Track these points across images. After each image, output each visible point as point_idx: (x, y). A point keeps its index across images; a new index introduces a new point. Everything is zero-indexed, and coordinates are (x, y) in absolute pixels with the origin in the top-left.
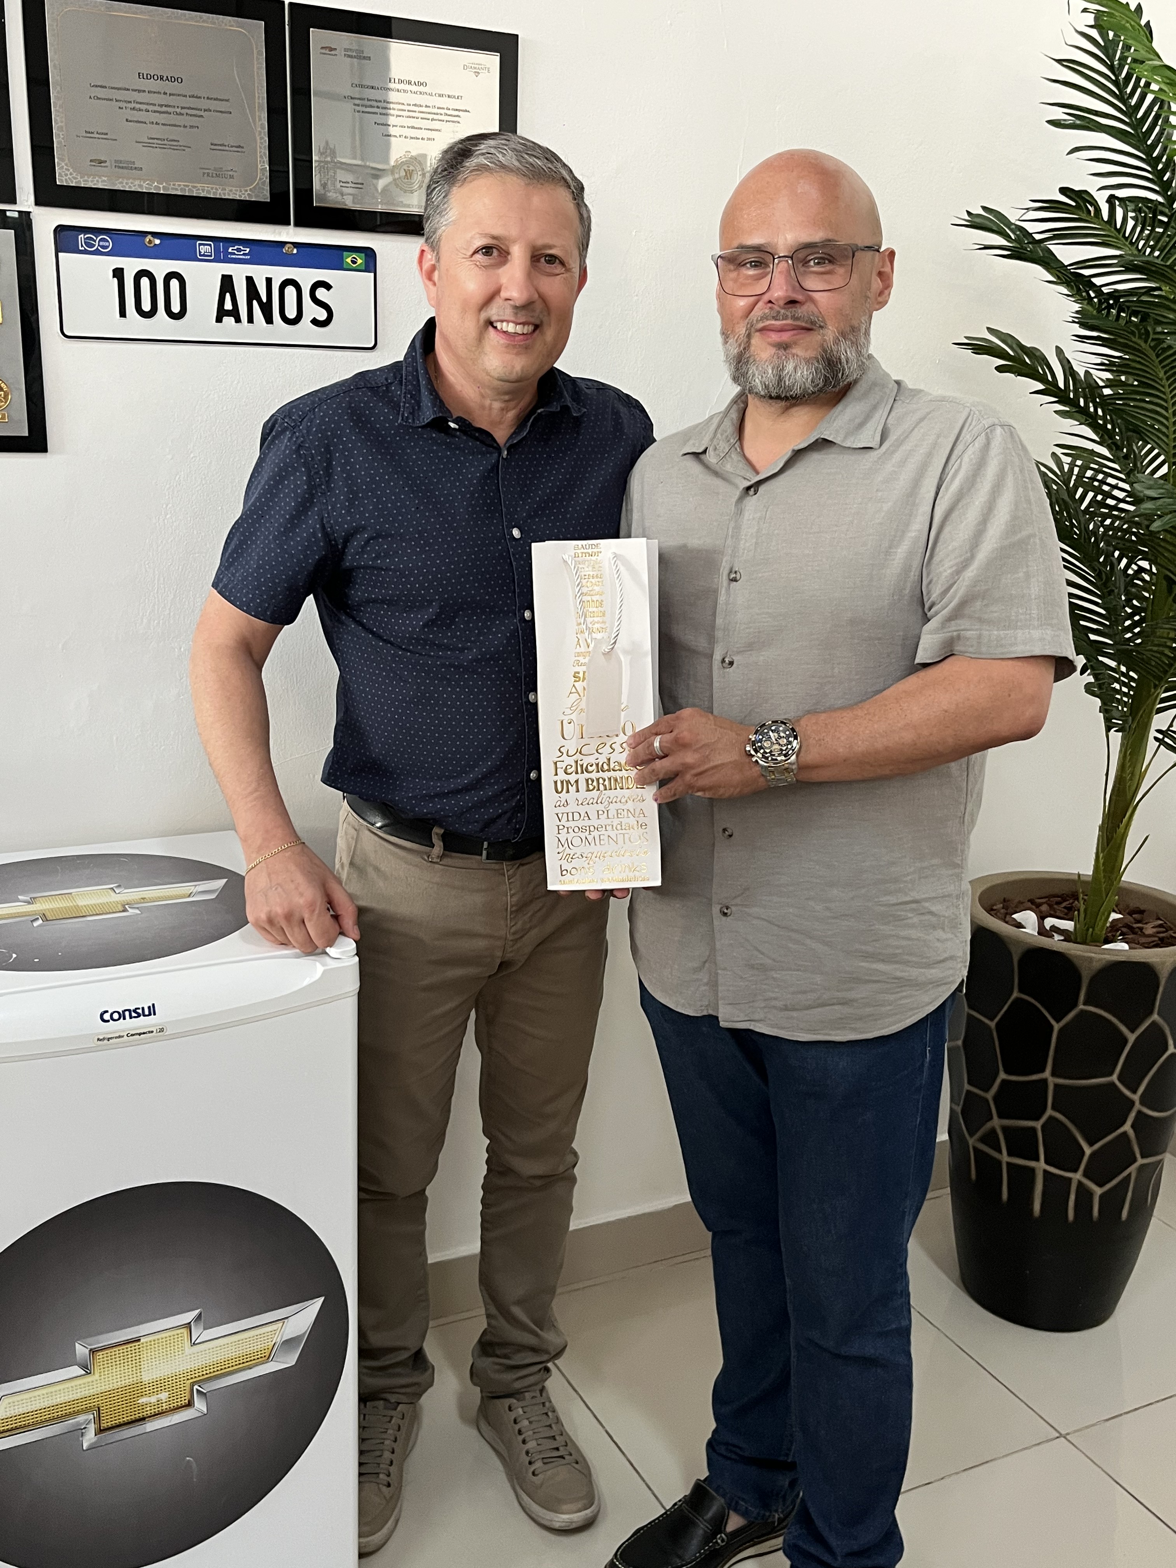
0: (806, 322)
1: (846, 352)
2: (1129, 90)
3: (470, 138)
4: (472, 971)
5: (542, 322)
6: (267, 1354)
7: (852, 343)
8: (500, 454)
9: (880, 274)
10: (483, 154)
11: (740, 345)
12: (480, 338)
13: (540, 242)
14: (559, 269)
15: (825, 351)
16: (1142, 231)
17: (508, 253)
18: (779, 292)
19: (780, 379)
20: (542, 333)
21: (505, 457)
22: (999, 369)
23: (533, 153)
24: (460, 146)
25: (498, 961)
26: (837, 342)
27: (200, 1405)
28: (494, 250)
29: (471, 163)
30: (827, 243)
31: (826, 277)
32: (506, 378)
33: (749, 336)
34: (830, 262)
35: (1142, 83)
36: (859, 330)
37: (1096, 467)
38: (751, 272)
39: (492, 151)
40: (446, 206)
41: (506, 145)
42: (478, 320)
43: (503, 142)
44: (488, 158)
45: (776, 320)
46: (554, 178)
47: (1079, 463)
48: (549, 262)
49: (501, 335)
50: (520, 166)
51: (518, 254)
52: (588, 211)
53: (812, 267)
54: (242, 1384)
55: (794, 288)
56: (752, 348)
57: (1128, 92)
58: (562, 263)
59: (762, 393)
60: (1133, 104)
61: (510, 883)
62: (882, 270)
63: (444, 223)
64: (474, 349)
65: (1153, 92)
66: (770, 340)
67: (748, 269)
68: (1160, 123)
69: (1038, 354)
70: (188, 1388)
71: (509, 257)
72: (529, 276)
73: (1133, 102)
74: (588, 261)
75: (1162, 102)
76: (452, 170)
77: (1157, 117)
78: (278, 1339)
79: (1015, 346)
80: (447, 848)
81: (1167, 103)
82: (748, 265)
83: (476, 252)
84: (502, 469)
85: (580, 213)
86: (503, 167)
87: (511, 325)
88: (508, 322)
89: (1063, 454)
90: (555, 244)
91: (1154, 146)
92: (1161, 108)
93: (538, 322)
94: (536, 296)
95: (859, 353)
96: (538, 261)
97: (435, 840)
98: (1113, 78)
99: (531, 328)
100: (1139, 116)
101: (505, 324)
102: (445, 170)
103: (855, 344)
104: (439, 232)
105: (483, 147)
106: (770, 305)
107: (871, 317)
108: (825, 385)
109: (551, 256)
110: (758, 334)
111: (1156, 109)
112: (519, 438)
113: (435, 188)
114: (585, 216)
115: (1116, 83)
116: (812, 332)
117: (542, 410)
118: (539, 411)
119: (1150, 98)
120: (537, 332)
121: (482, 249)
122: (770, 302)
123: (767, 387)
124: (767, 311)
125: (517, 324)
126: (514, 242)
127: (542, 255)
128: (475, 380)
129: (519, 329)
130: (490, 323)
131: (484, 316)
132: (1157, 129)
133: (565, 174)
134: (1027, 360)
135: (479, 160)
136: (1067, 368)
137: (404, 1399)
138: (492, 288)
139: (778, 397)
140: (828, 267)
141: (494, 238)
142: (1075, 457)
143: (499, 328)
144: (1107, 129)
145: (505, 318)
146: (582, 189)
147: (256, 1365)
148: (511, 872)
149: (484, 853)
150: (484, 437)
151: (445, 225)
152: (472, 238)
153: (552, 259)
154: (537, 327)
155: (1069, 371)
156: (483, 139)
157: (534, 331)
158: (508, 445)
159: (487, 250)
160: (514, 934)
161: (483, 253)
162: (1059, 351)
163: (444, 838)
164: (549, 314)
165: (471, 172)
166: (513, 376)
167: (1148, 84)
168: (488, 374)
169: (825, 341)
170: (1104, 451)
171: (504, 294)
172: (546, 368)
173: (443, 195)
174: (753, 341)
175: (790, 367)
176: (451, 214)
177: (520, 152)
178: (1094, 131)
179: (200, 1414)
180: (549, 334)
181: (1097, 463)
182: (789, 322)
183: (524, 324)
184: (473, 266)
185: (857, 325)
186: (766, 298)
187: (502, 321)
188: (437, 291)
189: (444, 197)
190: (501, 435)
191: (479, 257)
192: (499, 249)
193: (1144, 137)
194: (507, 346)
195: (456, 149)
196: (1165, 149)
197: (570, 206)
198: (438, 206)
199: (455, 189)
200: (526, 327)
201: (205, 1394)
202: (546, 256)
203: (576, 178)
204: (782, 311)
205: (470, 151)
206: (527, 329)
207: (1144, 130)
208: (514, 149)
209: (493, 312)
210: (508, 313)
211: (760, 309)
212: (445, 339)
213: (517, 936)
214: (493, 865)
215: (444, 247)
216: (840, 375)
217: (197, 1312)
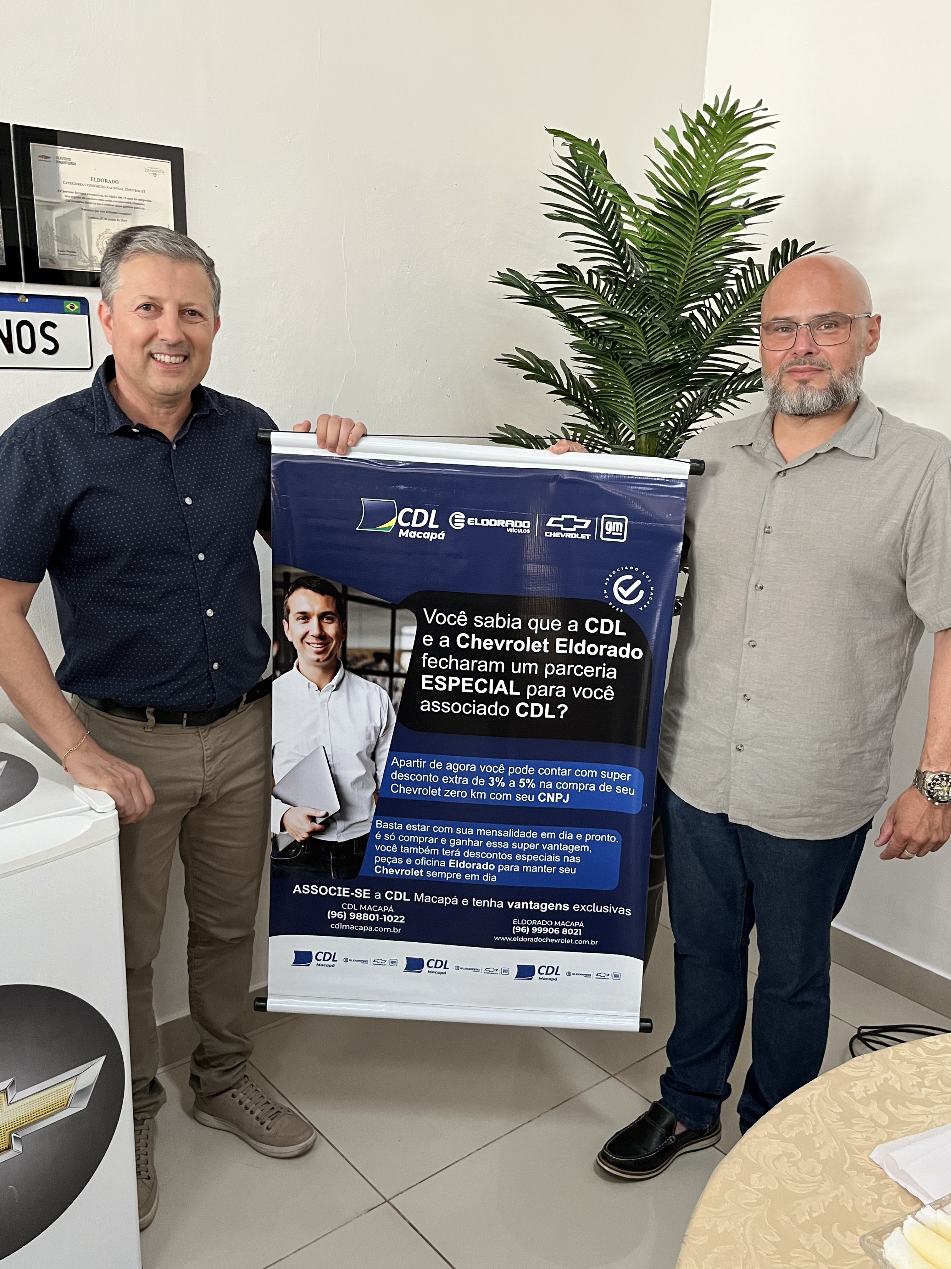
0: (819, 366)
1: (846, 384)
2: (594, 196)
3: (130, 230)
4: (180, 805)
5: (189, 354)
6: (65, 1103)
7: (851, 378)
8: (171, 447)
9: (871, 331)
10: (140, 241)
11: (775, 382)
12: (145, 366)
13: (184, 301)
14: (198, 319)
15: (832, 384)
16: (611, 287)
17: (162, 309)
18: (802, 347)
19: (802, 403)
20: (190, 362)
21: (174, 449)
22: (526, 377)
23: (175, 241)
24: (124, 235)
25: (199, 797)
26: (840, 378)
27: (17, 1147)
28: (152, 307)
29: (131, 247)
30: (834, 314)
31: (833, 336)
32: (165, 393)
33: (781, 376)
34: (836, 326)
35: (602, 192)
36: (856, 369)
37: (589, 437)
38: (785, 334)
39: (147, 239)
40: (115, 275)
41: (156, 235)
42: (143, 354)
43: (154, 233)
44: (144, 244)
45: (799, 365)
46: (191, 258)
47: (579, 435)
48: (191, 314)
49: (159, 364)
50: (166, 250)
51: (169, 309)
52: (218, 280)
53: (824, 330)
54: (47, 1128)
55: (811, 345)
56: (783, 384)
57: (594, 197)
58: (201, 315)
59: (790, 412)
60: (597, 205)
61: (204, 742)
62: (872, 329)
63: (115, 287)
64: (141, 373)
65: (609, 198)
66: (796, 378)
67: (780, 332)
68: (615, 217)
69: (549, 365)
70: (7, 1136)
71: (163, 311)
72: (178, 324)
73: (598, 204)
74: (220, 313)
75: (615, 204)
76: (118, 251)
77: (613, 214)
78: (73, 1091)
79: (534, 360)
80: (157, 721)
81: (618, 206)
82: (780, 330)
83: (139, 308)
84: (173, 457)
85: (212, 280)
86: (154, 250)
87: (167, 357)
88: (165, 354)
89: (569, 429)
90: (195, 302)
91: (612, 233)
92: (615, 208)
93: (186, 354)
94: (184, 338)
95: (855, 385)
96: (184, 313)
97: (149, 716)
98: (584, 188)
99: (181, 359)
100: (602, 212)
101: (162, 356)
102: (113, 251)
103: (853, 379)
104: (112, 293)
105: (140, 236)
106: (795, 355)
107: (864, 360)
108: (832, 406)
109: (192, 310)
110: (787, 374)
111: (612, 208)
112: (183, 435)
113: (107, 263)
114: (216, 283)
115: (586, 191)
116: (822, 372)
117: (196, 414)
118: (194, 415)
119: (607, 202)
120: (187, 361)
121: (145, 305)
122: (795, 353)
123: (793, 409)
124: (793, 359)
125: (171, 356)
126: (166, 301)
127: (185, 310)
128: (145, 395)
129: (173, 359)
130: (151, 355)
131: (147, 350)
132: (614, 221)
133: (199, 255)
134: (543, 371)
135: (137, 246)
136: (568, 374)
137: (147, 1115)
138: (152, 332)
139: (801, 415)
140: (834, 330)
141: (150, 298)
142: (576, 431)
143: (158, 359)
144: (582, 221)
145: (162, 352)
146: (213, 264)
147: (58, 1112)
148: (204, 734)
149: (185, 722)
150: (157, 435)
151: (116, 289)
152: (135, 298)
153: (193, 313)
154: (186, 358)
155: (570, 376)
156: (139, 231)
157: (184, 360)
158: (175, 441)
159: (147, 307)
160: (210, 776)
161: (144, 308)
162: (563, 363)
163: (154, 714)
164: (194, 349)
165: (132, 253)
166: (171, 392)
167: (605, 193)
168: (153, 390)
169: (832, 378)
170: (594, 427)
171: (160, 336)
172: (195, 385)
173: (113, 268)
174: (784, 379)
175: (809, 394)
176: (119, 281)
177: (166, 240)
178: (574, 222)
179: (17, 1154)
180: (195, 361)
181: (590, 434)
182: (808, 366)
183: (176, 356)
184: (137, 317)
185: (854, 367)
186: (793, 351)
187: (161, 354)
188: (113, 333)
189: (114, 270)
190: (169, 431)
191: (141, 311)
192: (156, 307)
193: (606, 227)
194: (165, 372)
195: (120, 237)
196: (619, 234)
197: (204, 276)
198: (110, 276)
199: (121, 265)
200: (178, 358)
201: (20, 1139)
202: (189, 310)
203: (207, 257)
204: (803, 359)
205: (130, 238)
206: (179, 359)
207: (605, 222)
208: (162, 238)
209: (153, 347)
210: (164, 349)
211: (789, 359)
212: (121, 367)
213: (212, 778)
214: (192, 730)
215: (116, 304)
216: (842, 399)
217: (10, 1081)
